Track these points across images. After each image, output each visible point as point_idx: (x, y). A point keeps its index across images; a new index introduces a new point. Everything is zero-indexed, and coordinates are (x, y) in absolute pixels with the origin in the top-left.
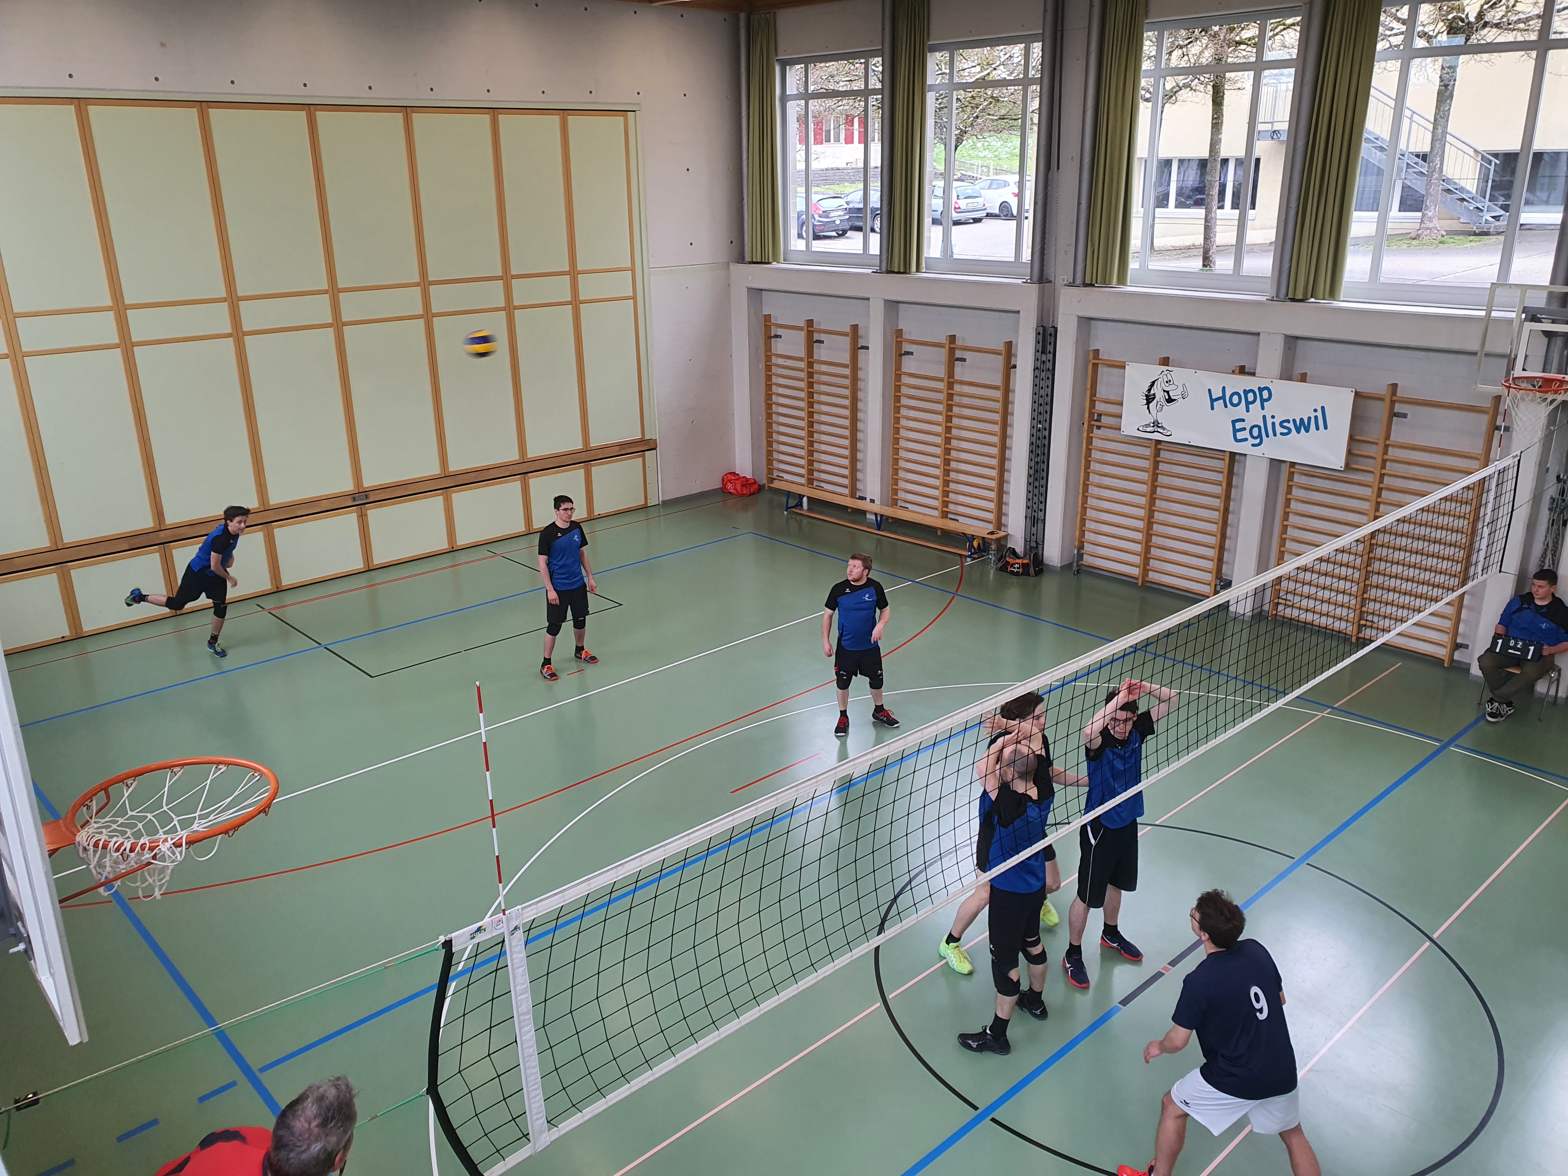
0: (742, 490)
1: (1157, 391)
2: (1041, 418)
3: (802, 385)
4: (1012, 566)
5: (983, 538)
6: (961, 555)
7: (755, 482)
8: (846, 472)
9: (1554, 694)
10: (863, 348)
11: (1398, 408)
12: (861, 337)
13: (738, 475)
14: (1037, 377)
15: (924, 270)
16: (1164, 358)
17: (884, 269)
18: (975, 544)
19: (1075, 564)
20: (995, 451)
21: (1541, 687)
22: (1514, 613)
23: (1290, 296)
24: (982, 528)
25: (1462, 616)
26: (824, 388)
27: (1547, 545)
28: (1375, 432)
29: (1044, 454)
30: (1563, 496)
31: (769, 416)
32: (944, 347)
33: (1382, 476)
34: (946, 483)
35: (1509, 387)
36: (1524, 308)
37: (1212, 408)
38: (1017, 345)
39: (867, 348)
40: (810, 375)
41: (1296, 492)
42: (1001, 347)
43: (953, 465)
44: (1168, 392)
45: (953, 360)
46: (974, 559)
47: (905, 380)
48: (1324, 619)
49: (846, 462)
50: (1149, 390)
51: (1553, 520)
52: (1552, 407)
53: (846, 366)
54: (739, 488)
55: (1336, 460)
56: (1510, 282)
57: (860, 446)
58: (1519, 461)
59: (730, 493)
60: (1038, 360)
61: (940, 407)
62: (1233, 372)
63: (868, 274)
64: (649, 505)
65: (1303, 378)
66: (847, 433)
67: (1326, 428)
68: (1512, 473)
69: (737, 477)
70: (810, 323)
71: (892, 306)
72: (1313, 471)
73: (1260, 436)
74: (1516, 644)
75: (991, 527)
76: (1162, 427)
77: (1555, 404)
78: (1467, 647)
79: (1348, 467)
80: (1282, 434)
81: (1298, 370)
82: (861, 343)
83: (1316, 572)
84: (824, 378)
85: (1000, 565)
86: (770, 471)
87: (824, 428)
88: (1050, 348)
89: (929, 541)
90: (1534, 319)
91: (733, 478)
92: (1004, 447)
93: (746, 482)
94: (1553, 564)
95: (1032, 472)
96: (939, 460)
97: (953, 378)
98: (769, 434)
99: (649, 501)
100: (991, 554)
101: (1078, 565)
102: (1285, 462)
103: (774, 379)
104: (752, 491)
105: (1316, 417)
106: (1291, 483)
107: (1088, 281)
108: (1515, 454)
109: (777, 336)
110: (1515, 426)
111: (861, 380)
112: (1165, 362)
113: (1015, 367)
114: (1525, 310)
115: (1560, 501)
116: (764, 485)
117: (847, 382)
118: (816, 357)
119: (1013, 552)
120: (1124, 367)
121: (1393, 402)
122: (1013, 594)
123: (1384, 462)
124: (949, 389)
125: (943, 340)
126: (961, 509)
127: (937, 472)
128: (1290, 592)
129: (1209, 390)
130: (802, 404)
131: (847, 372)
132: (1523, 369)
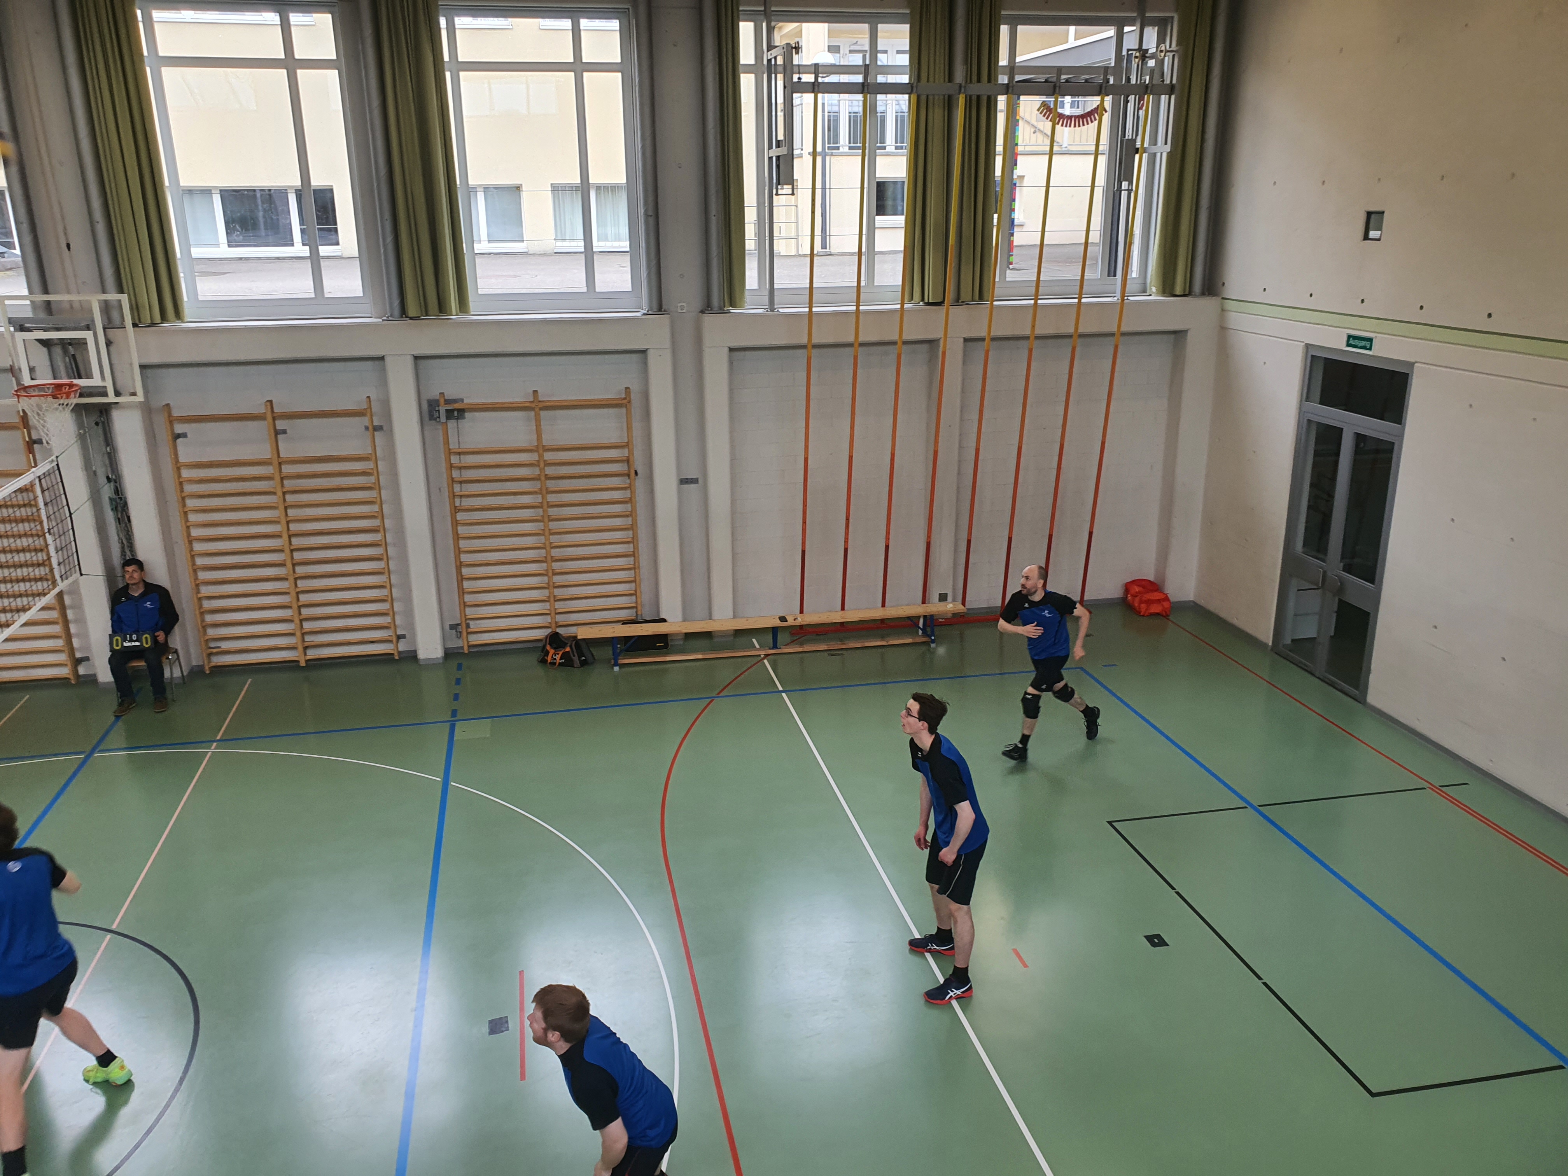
9: (179, 675)
25: (72, 631)
27: (122, 543)
30: (118, 494)
35: (20, 396)
51: (119, 519)
78: (87, 659)
90: (22, 329)
108: (51, 459)
114: (11, 321)
115: (118, 500)
132: (32, 379)
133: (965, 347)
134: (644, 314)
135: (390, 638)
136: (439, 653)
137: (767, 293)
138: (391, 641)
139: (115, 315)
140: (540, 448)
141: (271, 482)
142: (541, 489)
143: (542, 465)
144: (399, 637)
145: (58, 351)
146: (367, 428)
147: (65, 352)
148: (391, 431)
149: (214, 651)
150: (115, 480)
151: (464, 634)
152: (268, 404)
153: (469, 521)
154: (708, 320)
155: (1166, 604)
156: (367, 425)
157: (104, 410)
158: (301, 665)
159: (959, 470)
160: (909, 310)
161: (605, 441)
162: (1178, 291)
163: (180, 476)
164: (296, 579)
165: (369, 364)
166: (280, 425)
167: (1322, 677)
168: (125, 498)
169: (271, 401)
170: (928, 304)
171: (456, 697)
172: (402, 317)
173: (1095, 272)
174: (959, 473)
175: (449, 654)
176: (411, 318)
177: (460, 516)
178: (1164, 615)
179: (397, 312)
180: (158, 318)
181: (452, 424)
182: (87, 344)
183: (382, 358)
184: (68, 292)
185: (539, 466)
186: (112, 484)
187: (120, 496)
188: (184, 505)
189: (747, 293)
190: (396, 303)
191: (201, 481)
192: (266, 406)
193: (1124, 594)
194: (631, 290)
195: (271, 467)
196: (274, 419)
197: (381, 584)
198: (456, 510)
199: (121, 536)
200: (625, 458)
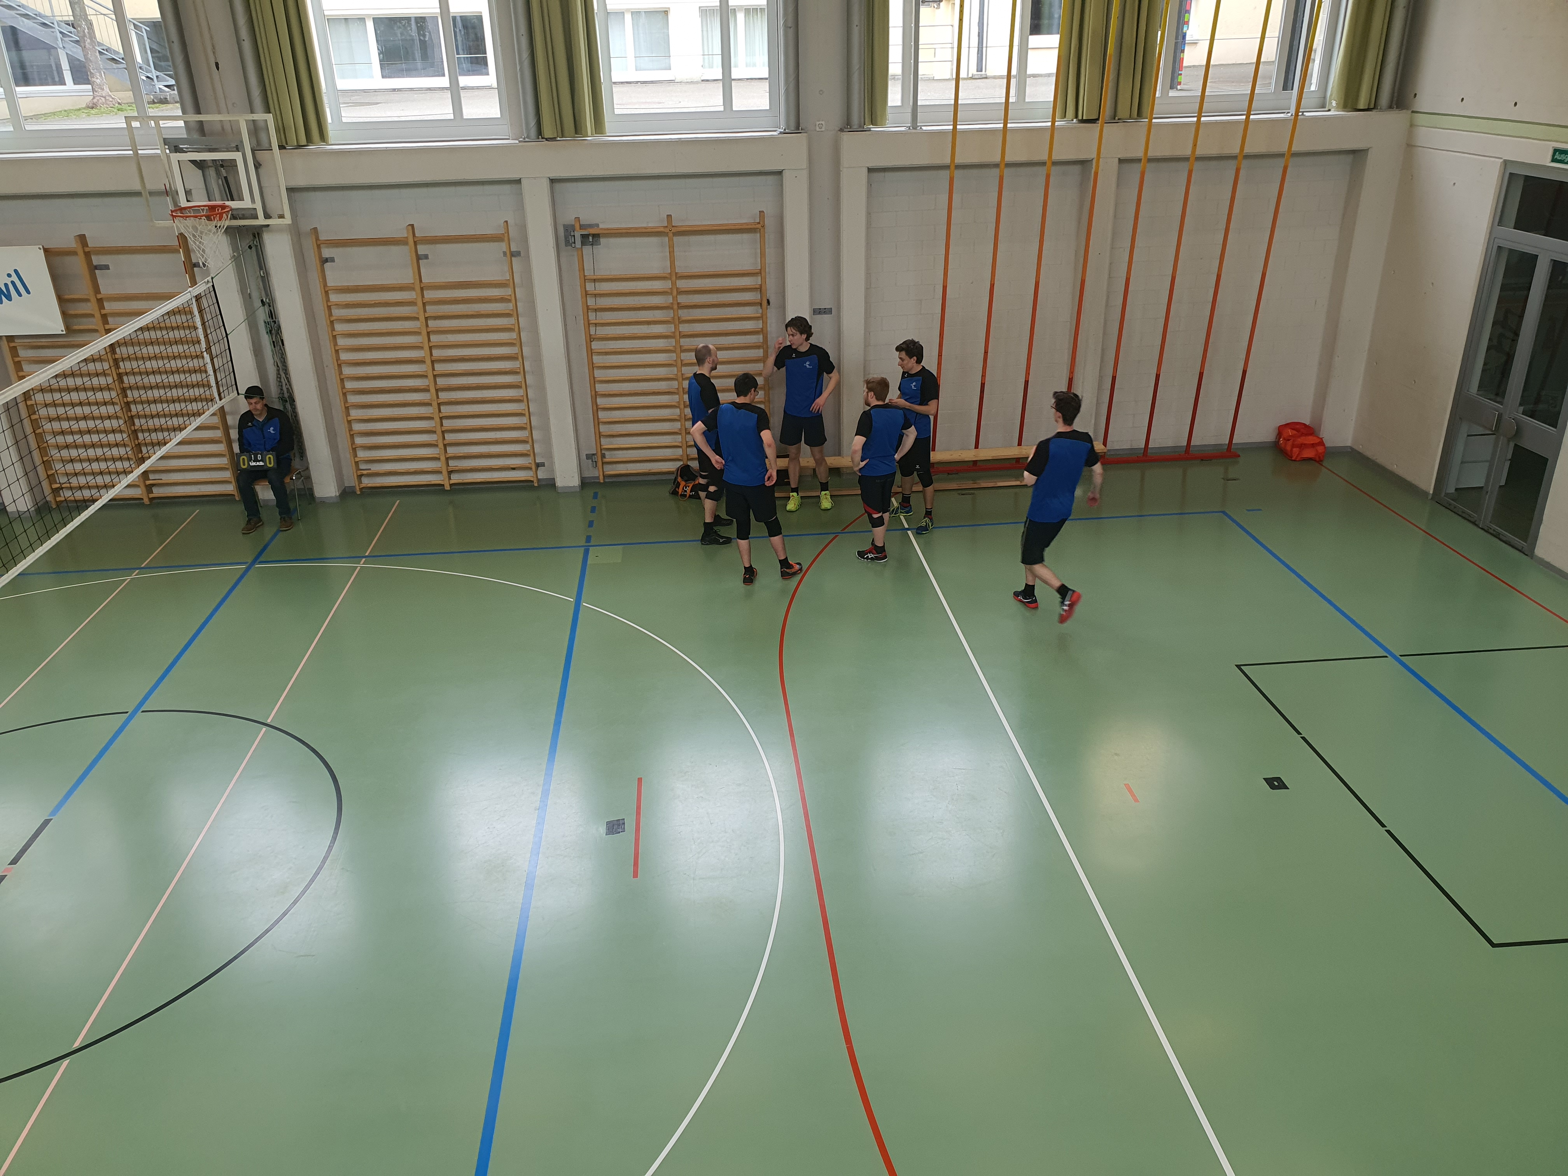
11: (96, 260)
27: (278, 366)
28: (82, 288)
30: (272, 319)
35: (177, 217)
36: (164, 139)
41: (27, 368)
51: (273, 342)
55: (54, 324)
58: (213, 286)
68: (211, 299)
72: (36, 341)
79: (69, 329)
90: (177, 149)
106: (17, 359)
108: (206, 280)
114: (166, 141)
115: (273, 324)
123: (104, 317)
132: (188, 201)
133: (1119, 169)
134: (781, 133)
135: (529, 465)
136: (575, 482)
137: (910, 110)
138: (530, 469)
139: (263, 136)
140: (674, 276)
141: (415, 308)
142: (673, 318)
143: (675, 293)
144: (538, 465)
145: (212, 172)
146: (505, 254)
147: (218, 173)
148: (528, 257)
149: (365, 472)
150: (269, 303)
151: (600, 463)
152: (410, 227)
153: (604, 351)
154: (847, 138)
155: (1320, 449)
156: (505, 250)
157: (257, 233)
158: (446, 489)
159: (1107, 301)
160: (1062, 128)
161: (738, 268)
162: (1362, 105)
163: (328, 300)
164: (439, 405)
165: (507, 188)
166: (422, 249)
167: (1486, 528)
168: (279, 321)
169: (412, 226)
170: (1083, 121)
171: (591, 524)
172: (538, 138)
173: (1269, 84)
174: (1107, 305)
175: (585, 483)
176: (547, 139)
177: (595, 345)
178: (1318, 460)
179: (533, 132)
180: (303, 141)
181: (587, 250)
182: (237, 166)
183: (518, 181)
184: (219, 113)
185: (671, 294)
186: (266, 307)
187: (274, 320)
188: (333, 329)
189: (889, 111)
190: (533, 123)
191: (348, 306)
192: (408, 231)
193: (1276, 438)
194: (768, 108)
195: (414, 293)
196: (415, 243)
197: (520, 411)
198: (591, 339)
199: (276, 358)
200: (758, 286)
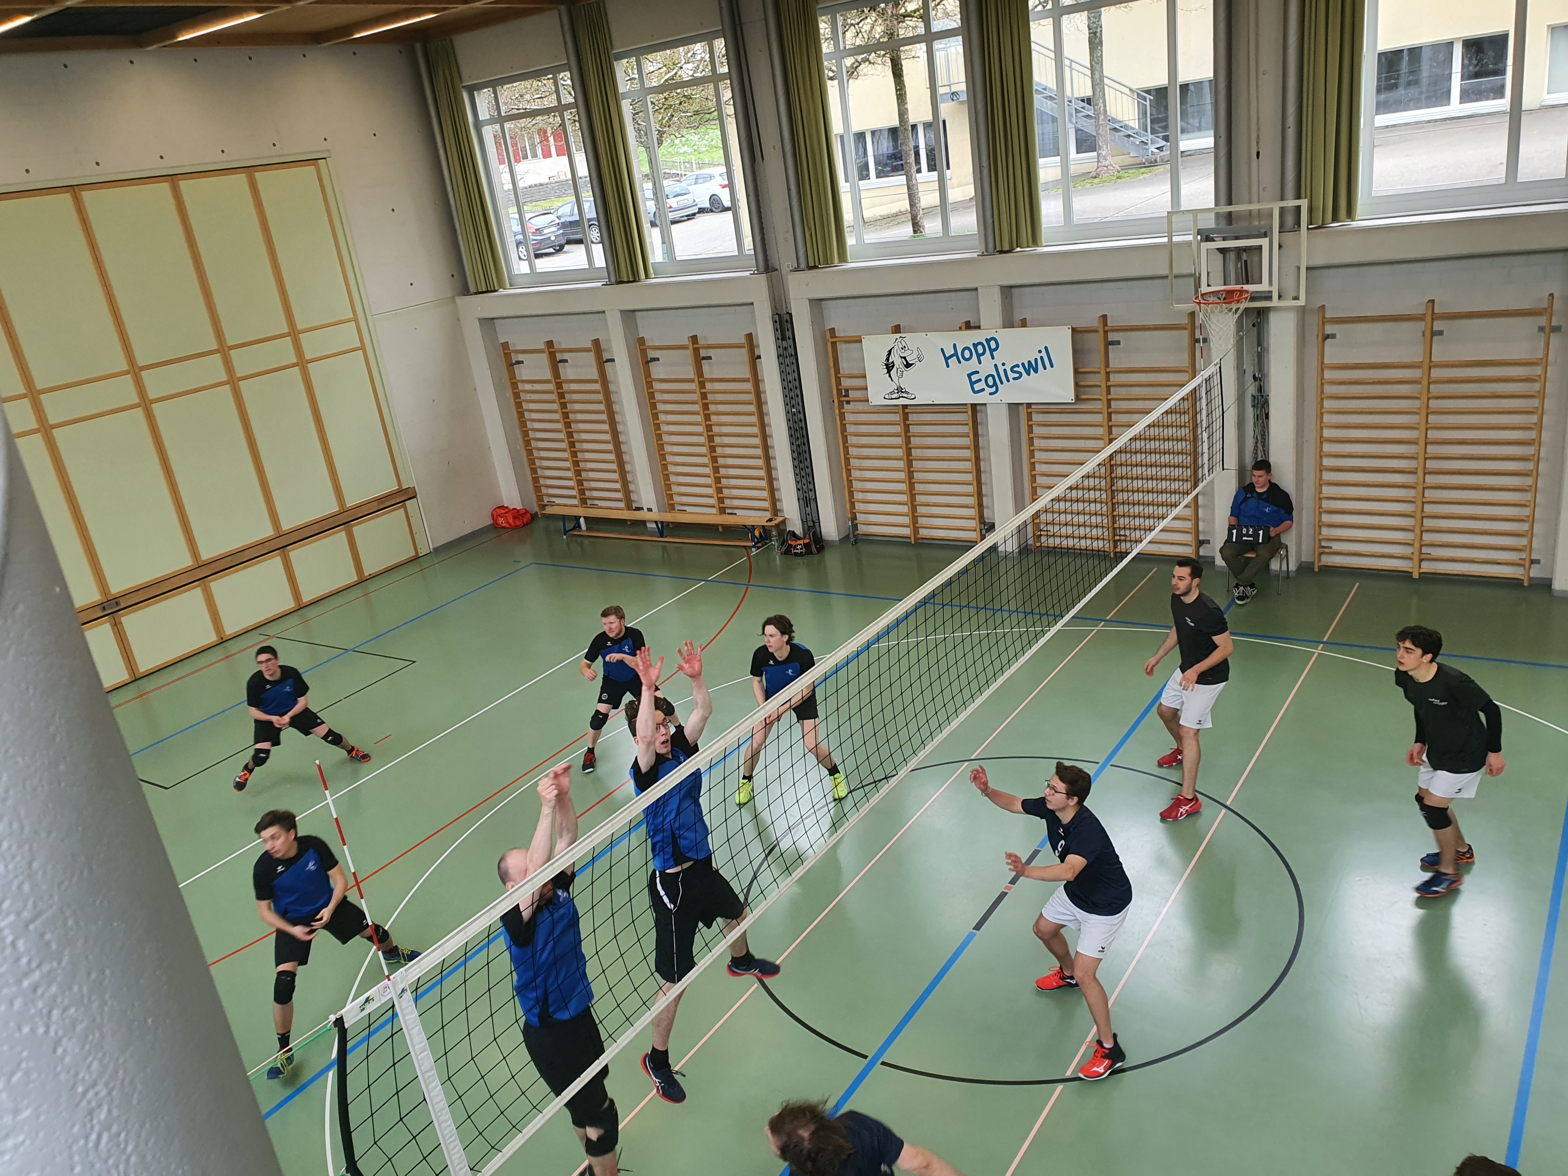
0: (515, 523)
1: (895, 358)
2: (793, 402)
3: (555, 406)
4: (795, 547)
5: (763, 526)
6: (745, 547)
7: (526, 512)
8: (618, 486)
9: (1286, 569)
10: (608, 361)
11: (1112, 337)
12: (605, 350)
13: (507, 507)
14: (782, 364)
15: (653, 276)
16: (895, 326)
17: (613, 280)
18: (757, 533)
19: (851, 536)
20: (757, 441)
21: (1275, 565)
22: (1241, 503)
23: (998, 249)
24: (760, 517)
25: (1200, 515)
26: (577, 407)
27: (1257, 438)
28: (1095, 362)
29: (803, 436)
30: (1261, 392)
31: (527, 443)
32: (688, 349)
33: (1109, 401)
34: (718, 480)
35: (1199, 303)
36: (1198, 230)
37: (948, 366)
38: (757, 335)
39: (613, 360)
40: (561, 395)
41: (1037, 430)
42: (743, 340)
43: (721, 461)
44: (905, 358)
45: (699, 360)
46: (758, 548)
47: (657, 386)
48: (1083, 542)
49: (616, 476)
50: (888, 359)
51: (1257, 415)
52: (1237, 315)
53: (595, 381)
54: (511, 521)
55: (1068, 395)
56: (1183, 209)
57: (626, 458)
58: (1220, 367)
59: (503, 527)
60: (779, 347)
61: (697, 408)
62: (960, 328)
63: (598, 288)
64: (421, 555)
65: (1024, 324)
66: (610, 447)
67: (1052, 366)
68: (1216, 380)
69: (507, 510)
70: (550, 344)
71: (629, 316)
72: (1048, 408)
73: (995, 384)
74: (1248, 531)
75: (768, 515)
76: (906, 392)
77: (1240, 312)
78: (1208, 542)
79: (1078, 398)
80: (1014, 379)
81: (1017, 318)
82: (606, 356)
83: (1068, 501)
84: (575, 397)
85: (784, 549)
86: (540, 498)
87: (586, 446)
88: (789, 334)
89: (709, 539)
90: (1208, 239)
91: (503, 511)
92: (765, 437)
93: (517, 514)
94: (1265, 454)
95: (795, 455)
96: (706, 458)
97: (703, 377)
98: (532, 462)
99: (419, 551)
100: (774, 541)
101: (854, 536)
102: (1022, 404)
103: (525, 406)
104: (525, 521)
105: (1042, 358)
106: (1030, 423)
107: (811, 264)
108: (1215, 362)
109: (519, 362)
110: (1211, 337)
111: (613, 392)
112: (897, 329)
113: (759, 357)
114: (1199, 232)
115: (1260, 397)
116: (537, 513)
117: (600, 397)
118: (563, 377)
119: (793, 534)
120: (861, 341)
121: (1106, 332)
122: (801, 575)
123: (1108, 388)
124: (701, 388)
125: (686, 342)
126: (736, 503)
127: (707, 470)
128: (1050, 523)
129: (942, 350)
130: (560, 426)
131: (597, 387)
132: (1209, 286)
135: (1522, 562)
138: (1522, 565)
139: (1289, 219)
141: (1416, 387)
144: (1533, 563)
145: (1232, 258)
146: (1542, 329)
147: (1239, 259)
149: (1327, 550)
150: (1260, 379)
152: (1430, 304)
156: (1543, 325)
157: (1262, 313)
158: (1414, 577)
163: (1322, 378)
164: (1424, 488)
166: (1438, 326)
168: (1267, 396)
169: (1432, 301)
180: (1329, 219)
182: (1262, 250)
184: (1250, 202)
187: (1263, 395)
188: (1322, 406)
191: (1345, 383)
192: (1426, 306)
195: (1419, 371)
196: (1433, 319)
199: (1257, 431)
